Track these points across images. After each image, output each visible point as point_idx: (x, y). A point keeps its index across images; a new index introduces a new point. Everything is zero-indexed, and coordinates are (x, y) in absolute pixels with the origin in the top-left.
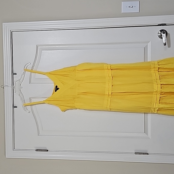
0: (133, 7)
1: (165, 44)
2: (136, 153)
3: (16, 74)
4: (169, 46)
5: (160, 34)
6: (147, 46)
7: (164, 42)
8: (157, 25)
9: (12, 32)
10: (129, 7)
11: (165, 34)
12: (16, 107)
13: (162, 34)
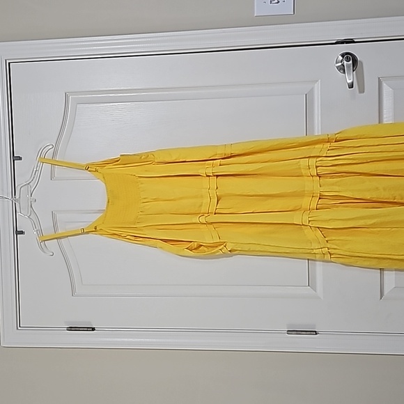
0: (278, 2)
1: (351, 86)
2: (289, 332)
3: (20, 158)
4: (362, 90)
5: (340, 64)
6: (312, 91)
7: (349, 81)
8: (334, 42)
9: (9, 63)
10: (271, 1)
11: (351, 62)
12: (22, 233)
13: (345, 62)
